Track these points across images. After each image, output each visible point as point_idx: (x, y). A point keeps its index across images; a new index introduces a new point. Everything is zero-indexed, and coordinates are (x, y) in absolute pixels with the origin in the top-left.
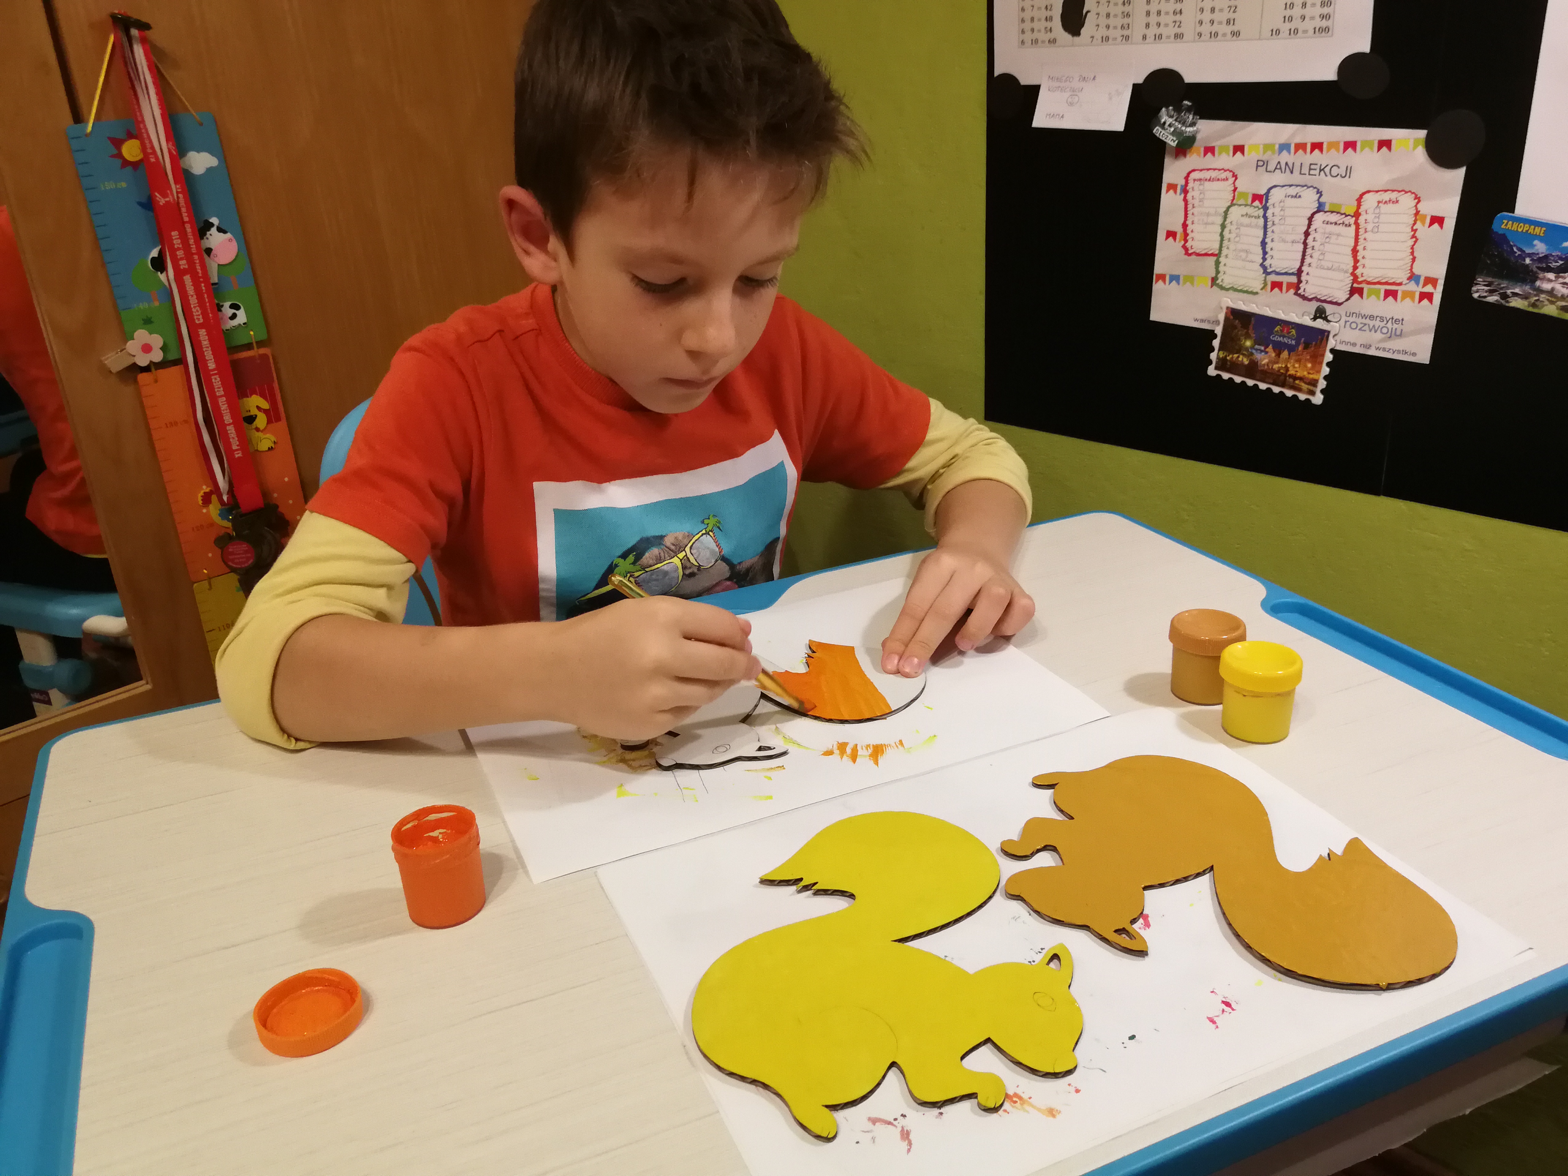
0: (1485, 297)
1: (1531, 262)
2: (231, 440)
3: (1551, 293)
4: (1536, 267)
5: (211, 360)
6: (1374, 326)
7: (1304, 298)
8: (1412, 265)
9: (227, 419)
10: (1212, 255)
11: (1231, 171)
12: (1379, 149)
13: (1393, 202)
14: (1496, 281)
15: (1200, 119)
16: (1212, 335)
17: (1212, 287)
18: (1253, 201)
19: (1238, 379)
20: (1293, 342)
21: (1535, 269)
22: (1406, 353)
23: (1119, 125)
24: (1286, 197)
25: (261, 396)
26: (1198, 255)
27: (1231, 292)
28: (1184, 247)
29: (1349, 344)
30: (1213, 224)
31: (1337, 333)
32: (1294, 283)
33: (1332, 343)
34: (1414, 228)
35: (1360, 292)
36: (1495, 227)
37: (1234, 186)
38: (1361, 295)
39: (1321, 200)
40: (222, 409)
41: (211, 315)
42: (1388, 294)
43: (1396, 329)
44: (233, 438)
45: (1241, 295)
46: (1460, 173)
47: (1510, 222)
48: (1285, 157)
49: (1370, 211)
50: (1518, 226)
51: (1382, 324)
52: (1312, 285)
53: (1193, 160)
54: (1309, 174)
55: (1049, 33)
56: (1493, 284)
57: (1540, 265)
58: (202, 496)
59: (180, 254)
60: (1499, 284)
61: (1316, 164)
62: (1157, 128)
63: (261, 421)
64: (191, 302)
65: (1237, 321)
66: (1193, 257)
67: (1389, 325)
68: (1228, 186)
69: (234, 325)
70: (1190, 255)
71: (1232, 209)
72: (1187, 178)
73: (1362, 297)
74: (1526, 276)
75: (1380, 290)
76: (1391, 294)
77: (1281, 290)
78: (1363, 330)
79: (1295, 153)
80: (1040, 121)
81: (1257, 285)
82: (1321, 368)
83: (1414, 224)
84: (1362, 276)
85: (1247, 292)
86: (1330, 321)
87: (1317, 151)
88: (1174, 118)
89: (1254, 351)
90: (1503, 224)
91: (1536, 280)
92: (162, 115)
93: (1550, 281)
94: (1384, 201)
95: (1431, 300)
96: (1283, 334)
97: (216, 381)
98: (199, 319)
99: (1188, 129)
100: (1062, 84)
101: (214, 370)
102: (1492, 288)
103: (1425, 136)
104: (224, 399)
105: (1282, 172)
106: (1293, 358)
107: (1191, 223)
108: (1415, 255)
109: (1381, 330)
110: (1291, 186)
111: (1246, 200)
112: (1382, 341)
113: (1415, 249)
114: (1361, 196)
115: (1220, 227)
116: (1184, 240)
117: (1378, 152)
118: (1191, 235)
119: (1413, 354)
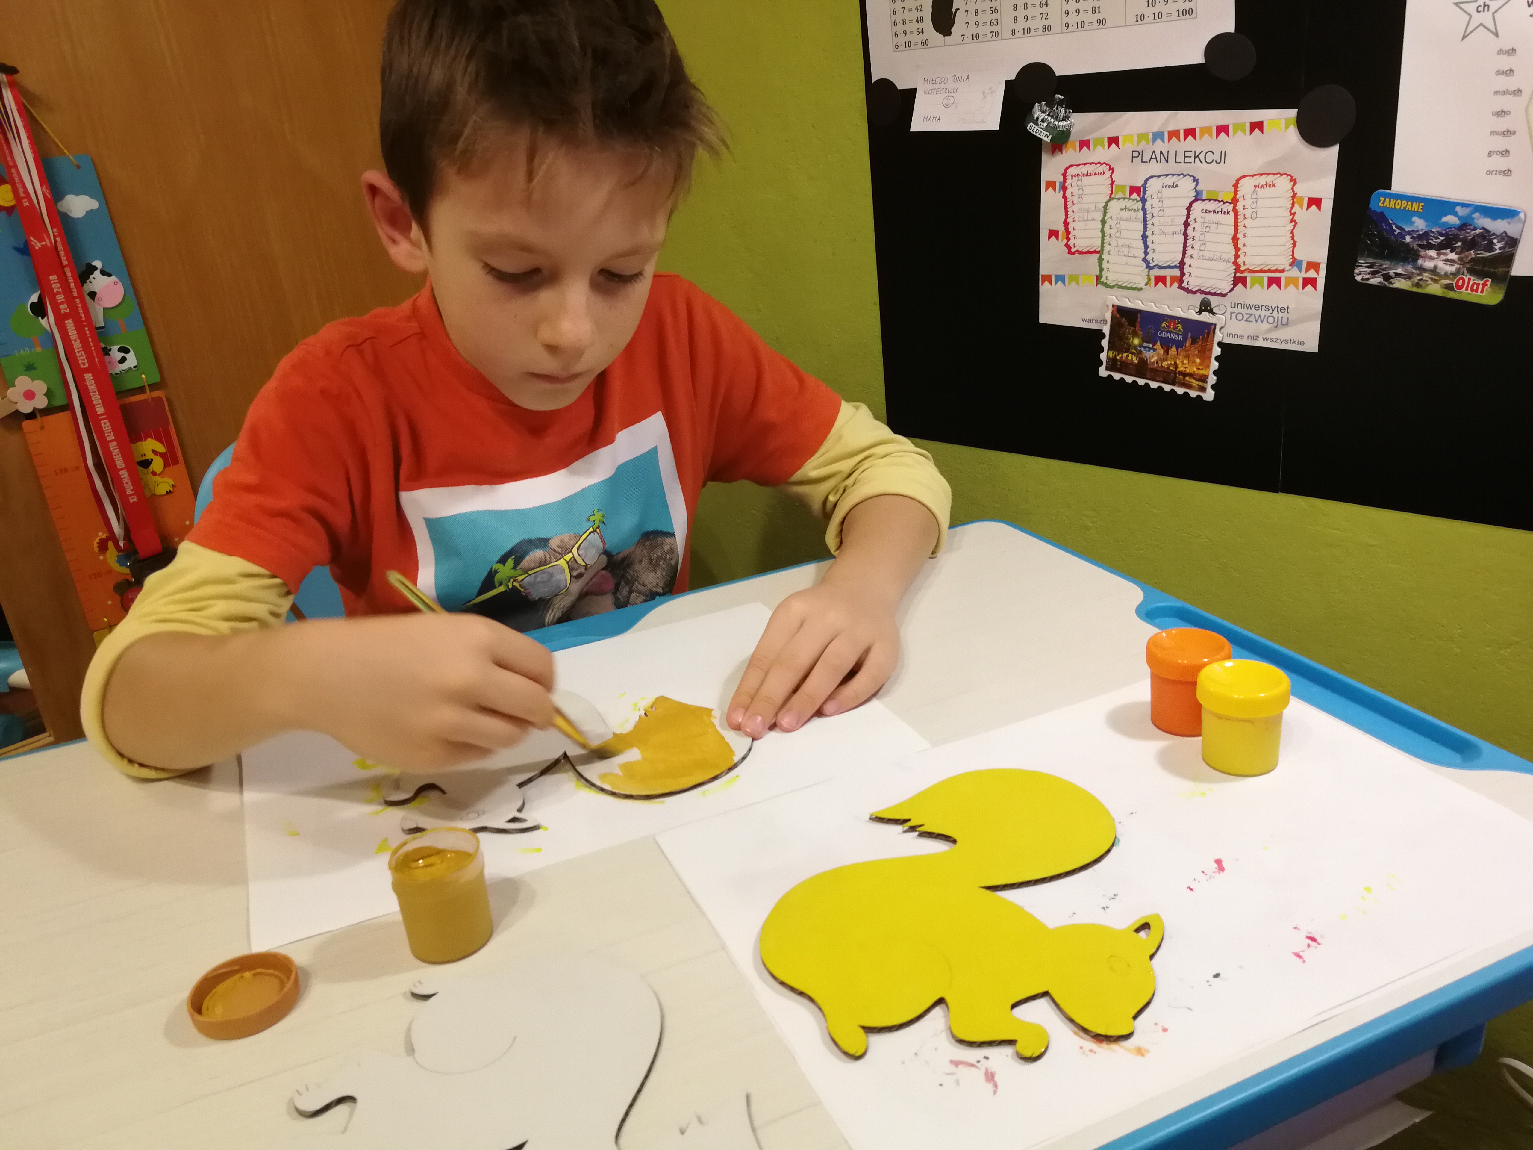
0: (1368, 279)
1: (1411, 240)
2: (125, 485)
3: (1434, 271)
4: (1417, 245)
5: (100, 404)
6: (1260, 316)
7: (1188, 291)
8: (1293, 252)
9: (120, 463)
10: (1095, 252)
11: (1107, 164)
12: (1252, 131)
13: (1270, 186)
14: (1379, 262)
15: (1073, 112)
16: (1100, 334)
17: (1097, 285)
18: (1131, 194)
19: (1129, 379)
20: (1181, 338)
21: (1416, 247)
22: (1292, 342)
23: (994, 124)
24: (1163, 187)
25: (156, 439)
26: (1081, 253)
27: (1116, 288)
28: (1067, 245)
29: (1236, 336)
30: (1093, 220)
31: (1223, 325)
32: (1178, 276)
33: (1218, 337)
34: (1293, 211)
35: (1243, 281)
36: (1372, 206)
37: (1112, 179)
38: (1245, 285)
39: (1197, 188)
40: (113, 454)
41: (96, 360)
42: (1273, 281)
43: (1282, 318)
44: (127, 483)
45: (1126, 292)
46: (1333, 152)
47: (1387, 200)
48: (1160, 146)
49: (1248, 197)
50: (1395, 204)
51: (1268, 314)
52: (1196, 277)
53: (1070, 155)
54: (1185, 162)
55: (921, 34)
56: (1375, 265)
57: (1420, 243)
58: (98, 543)
59: (60, 298)
60: (1381, 265)
61: (1191, 151)
62: (1031, 123)
63: (158, 464)
64: (74, 347)
65: (1124, 320)
66: (1077, 255)
67: (1275, 314)
68: (1105, 179)
69: (124, 369)
70: (1073, 253)
71: (1110, 204)
72: (1064, 175)
73: (1246, 287)
74: (1408, 255)
75: (1263, 277)
76: (1274, 281)
77: (1165, 284)
78: (1249, 321)
79: (1169, 141)
80: (917, 126)
81: (1141, 281)
82: (1210, 363)
83: (1292, 208)
84: (1244, 265)
85: (1131, 288)
86: (1216, 314)
87: (1190, 137)
88: (1047, 113)
89: (1142, 349)
90: (1380, 202)
91: (1417, 260)
92: (34, 159)
93: (1431, 258)
94: (1260, 186)
95: (1315, 287)
96: (1170, 329)
97: (106, 426)
98: (84, 364)
99: (1061, 123)
100: (936, 87)
101: (101, 415)
102: (1374, 270)
103: (1296, 116)
104: (116, 444)
105: (1157, 162)
106: (1181, 354)
107: (1072, 221)
108: (1295, 240)
109: (1267, 321)
110: (1167, 175)
111: (1124, 193)
112: (1269, 331)
113: (1294, 234)
114: (1238, 181)
115: (1101, 223)
116: (1066, 238)
117: (1250, 135)
118: (1073, 233)
119: (1300, 343)
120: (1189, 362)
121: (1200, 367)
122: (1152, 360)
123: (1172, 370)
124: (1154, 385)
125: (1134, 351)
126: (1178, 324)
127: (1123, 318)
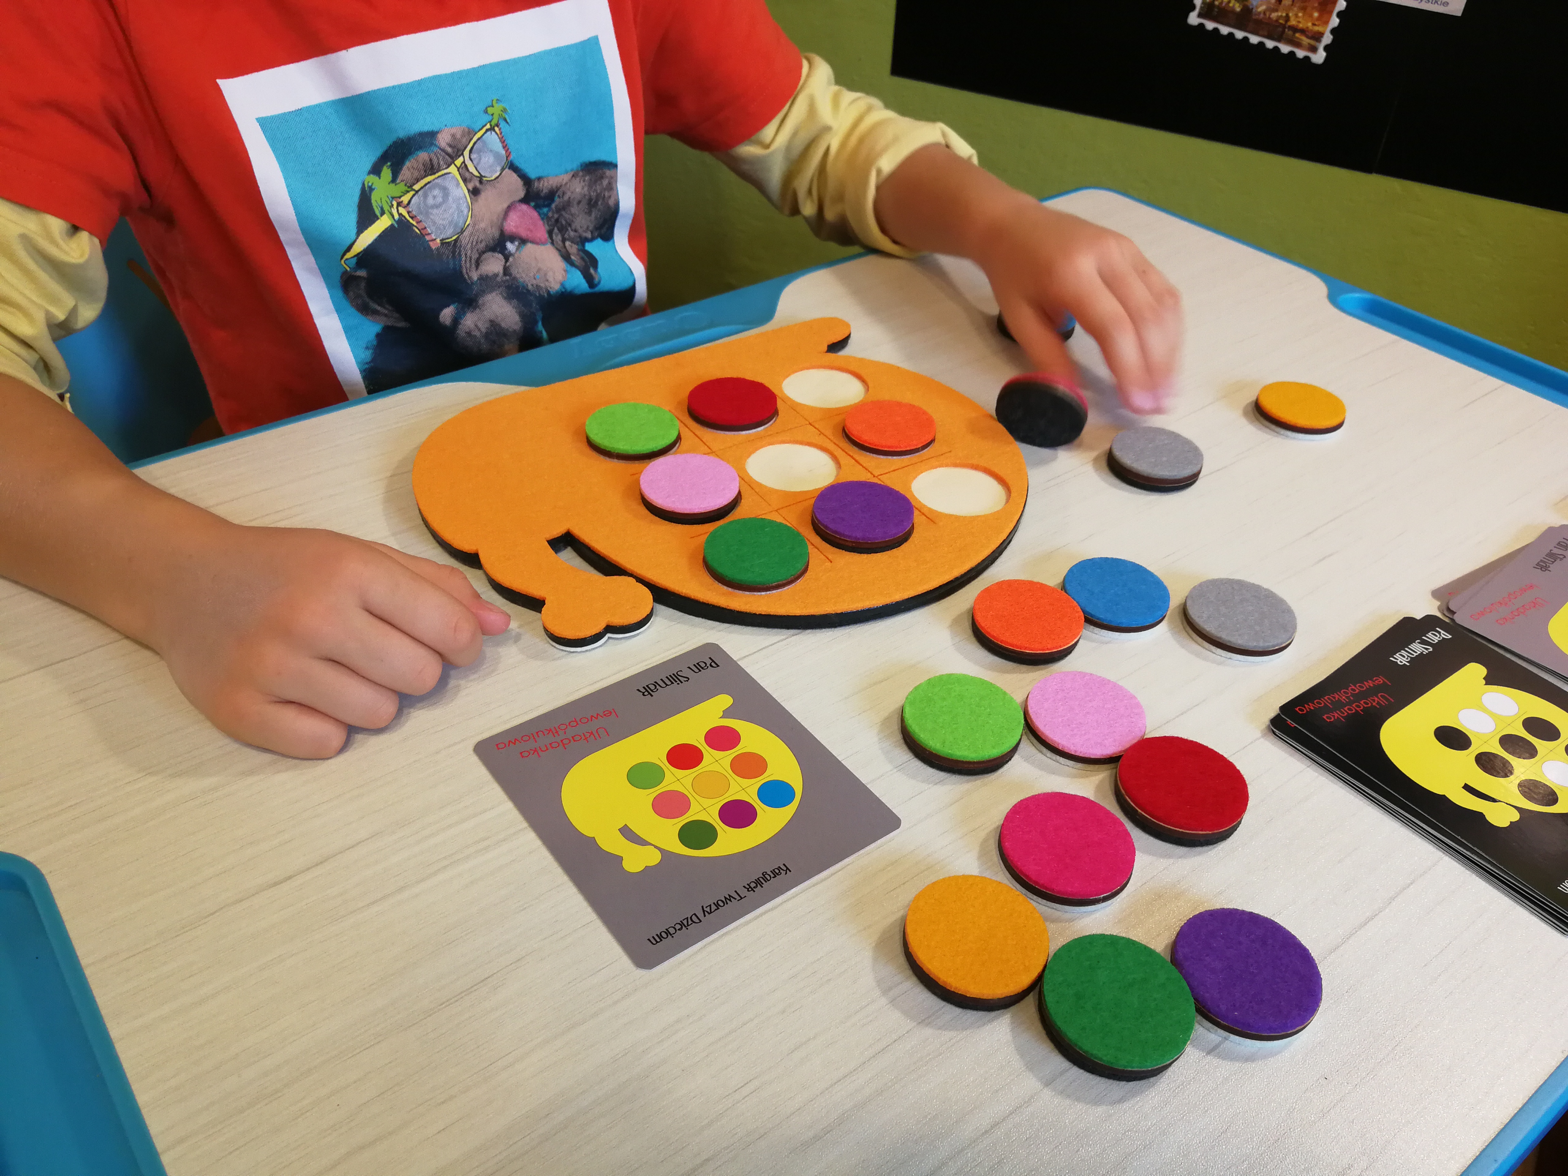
19: (1225, 30)
82: (1330, 19)
119: (1444, 3)
120: (1304, 15)
121: (1317, 23)
122: (1260, 9)
123: (1281, 24)
124: (1254, 39)
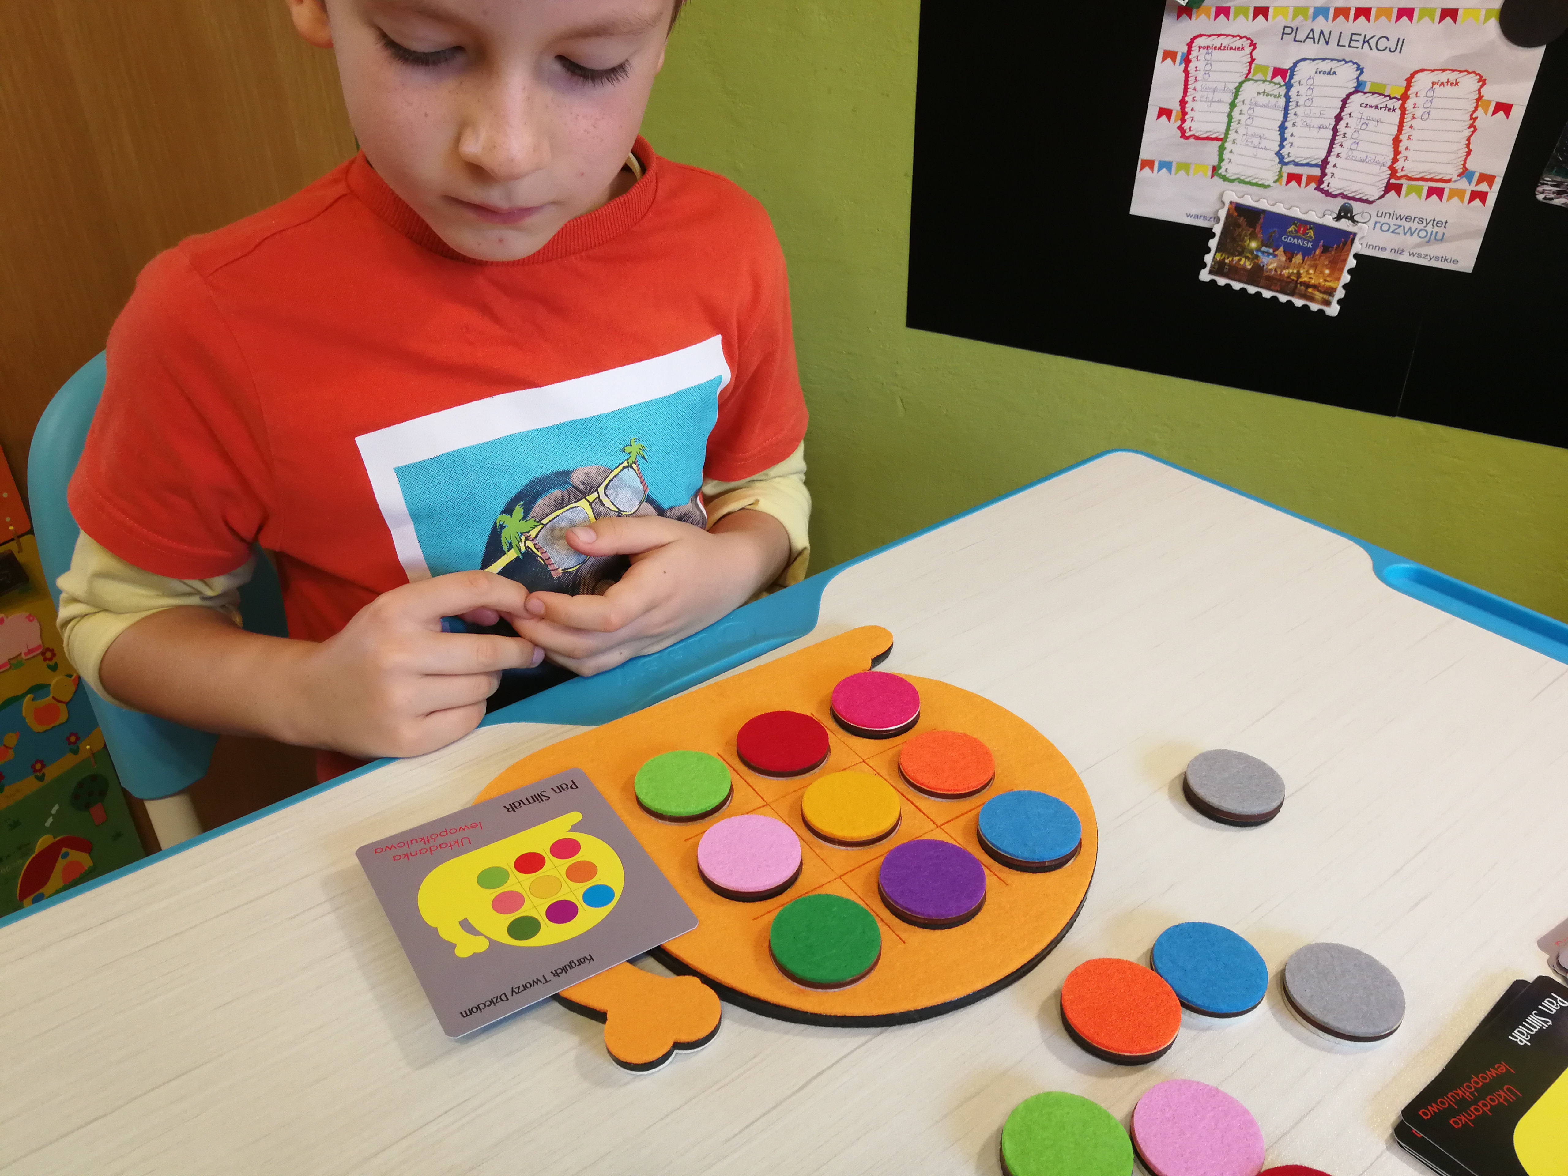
6: (1410, 228)
7: (1327, 194)
8: (1465, 161)
10: (1216, 139)
11: (1248, 39)
12: (1441, 20)
13: (1452, 84)
16: (1209, 233)
17: (1212, 176)
18: (1274, 76)
20: (1310, 245)
22: (1446, 260)
24: (1316, 73)
26: (1197, 138)
27: (1236, 183)
28: (1180, 128)
29: (1377, 248)
30: (1220, 101)
31: (1364, 235)
32: (1318, 176)
33: (1358, 247)
34: (1474, 116)
35: (1398, 189)
37: (1252, 57)
38: (1399, 193)
39: (1360, 78)
42: (1431, 192)
43: (1437, 232)
45: (1248, 188)
46: (1538, 53)
48: (1321, 24)
49: (1422, 94)
51: (1421, 227)
52: (1339, 179)
53: (1200, 23)
54: (1349, 46)
56: (1562, 184)
61: (1360, 35)
65: (1242, 218)
66: (1192, 140)
67: (1429, 228)
68: (1243, 57)
70: (1188, 138)
71: (1245, 85)
72: (1190, 45)
73: (1399, 196)
76: (1435, 192)
77: (1299, 184)
78: (1396, 233)
79: (1334, 20)
81: (1269, 177)
82: (1341, 275)
83: (1474, 112)
84: (1402, 170)
85: (1256, 184)
86: (1358, 222)
87: (1362, 18)
89: (1260, 254)
94: (1439, 84)
95: (1484, 200)
96: (1299, 234)
102: (1560, 189)
103: (1501, 8)
105: (1314, 42)
106: (1308, 262)
107: (1191, 99)
108: (1471, 148)
109: (1418, 233)
110: (1324, 59)
111: (1265, 75)
112: (1419, 245)
113: (1471, 142)
114: (1413, 75)
115: (1229, 106)
116: (1181, 120)
117: (1439, 22)
118: (1190, 114)
119: (1453, 261)
120: (1315, 273)
121: (1328, 279)
122: (1270, 267)
123: (1293, 280)
124: (1267, 294)
125: (1250, 256)
126: (1308, 230)
127: (1240, 217)
